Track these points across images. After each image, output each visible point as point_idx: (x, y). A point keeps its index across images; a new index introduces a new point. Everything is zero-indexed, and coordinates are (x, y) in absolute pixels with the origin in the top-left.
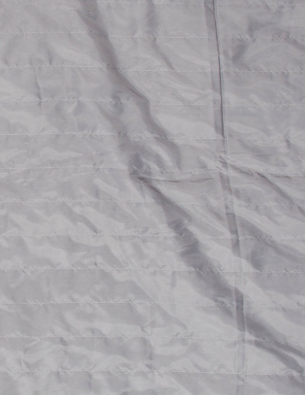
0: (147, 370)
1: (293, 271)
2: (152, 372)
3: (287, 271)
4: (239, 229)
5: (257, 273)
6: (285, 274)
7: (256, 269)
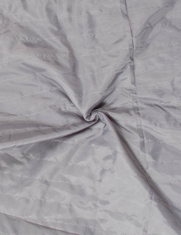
0: (93, 207)
1: (176, 161)
2: (96, 208)
3: (172, 161)
4: (145, 136)
5: (155, 162)
6: (171, 163)
7: (155, 160)
